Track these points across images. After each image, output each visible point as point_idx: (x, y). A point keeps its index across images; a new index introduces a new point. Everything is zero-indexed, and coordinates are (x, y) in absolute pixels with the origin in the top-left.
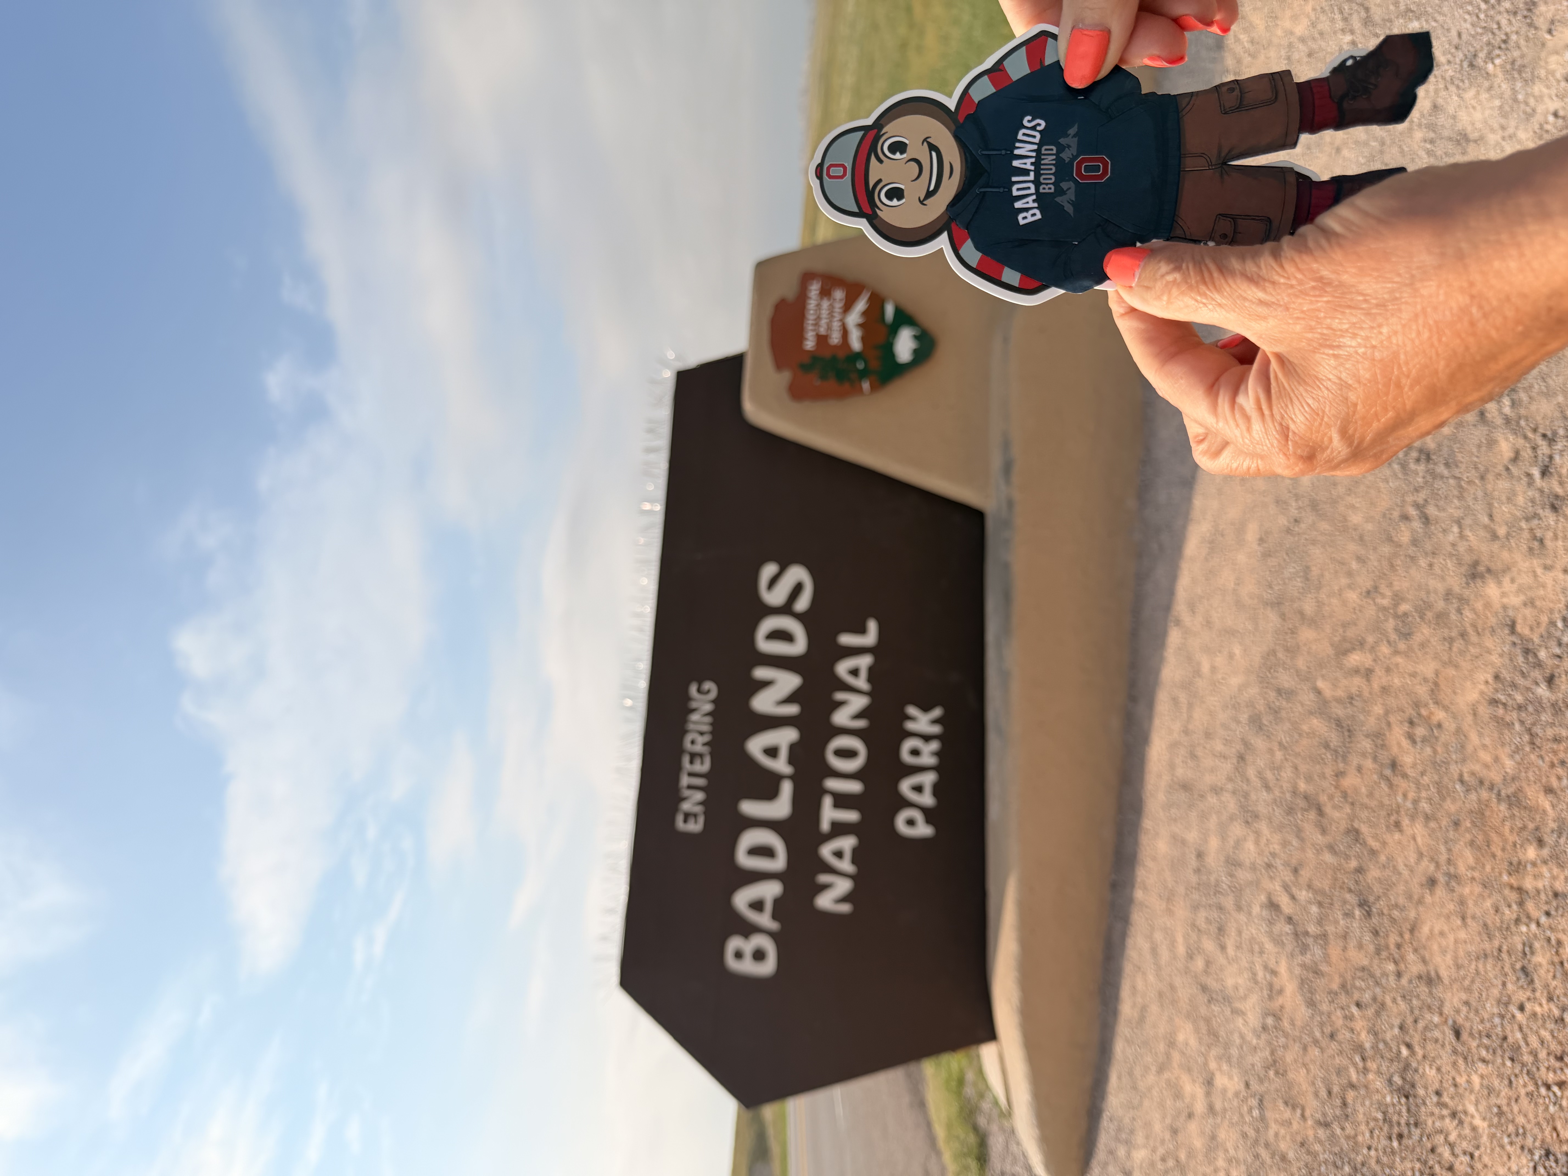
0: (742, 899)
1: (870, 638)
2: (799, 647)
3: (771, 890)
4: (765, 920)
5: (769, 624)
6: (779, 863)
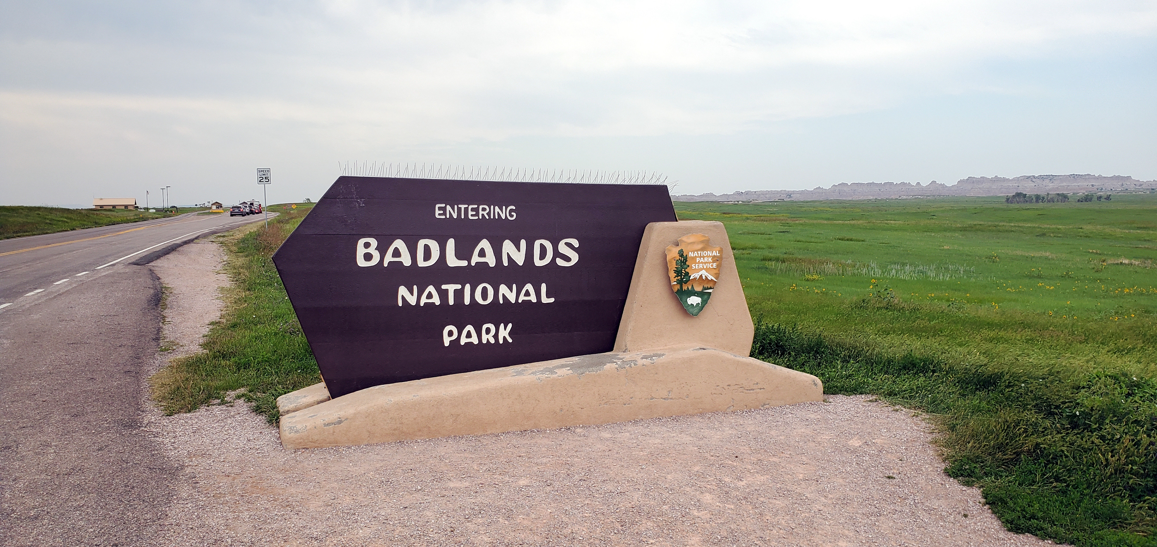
0: (399, 244)
1: (545, 300)
2: (538, 262)
3: (406, 260)
4: (389, 258)
5: (548, 246)
6: (421, 263)
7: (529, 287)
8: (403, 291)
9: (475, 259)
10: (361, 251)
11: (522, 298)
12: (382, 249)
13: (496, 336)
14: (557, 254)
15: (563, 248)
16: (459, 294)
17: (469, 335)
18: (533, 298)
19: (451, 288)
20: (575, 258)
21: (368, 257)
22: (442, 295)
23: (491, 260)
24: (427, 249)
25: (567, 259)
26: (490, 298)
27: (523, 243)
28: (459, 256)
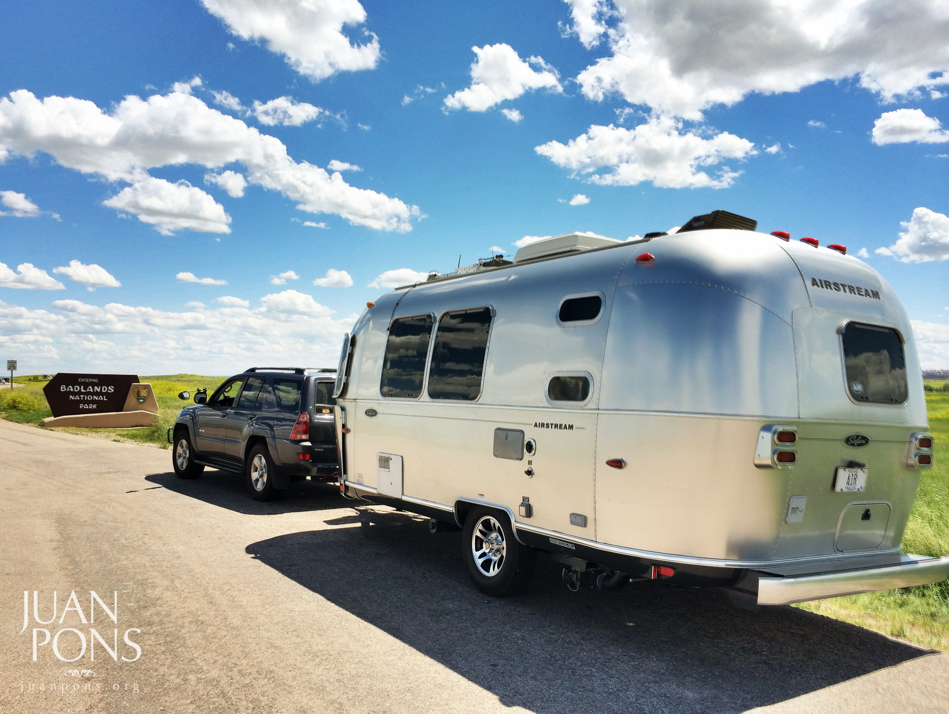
0: (70, 387)
1: (105, 399)
2: (103, 391)
3: (72, 390)
4: (68, 390)
5: (106, 388)
6: (75, 391)
7: (101, 396)
8: (71, 396)
9: (88, 390)
10: (62, 388)
11: (99, 399)
12: (66, 388)
13: (93, 407)
14: (108, 389)
15: (109, 388)
16: (84, 398)
17: (86, 406)
18: (102, 399)
19: (82, 396)
20: (113, 390)
21: (63, 389)
22: (80, 397)
23: (92, 391)
24: (77, 388)
25: (111, 391)
26: (91, 398)
27: (100, 387)
28: (84, 389)
